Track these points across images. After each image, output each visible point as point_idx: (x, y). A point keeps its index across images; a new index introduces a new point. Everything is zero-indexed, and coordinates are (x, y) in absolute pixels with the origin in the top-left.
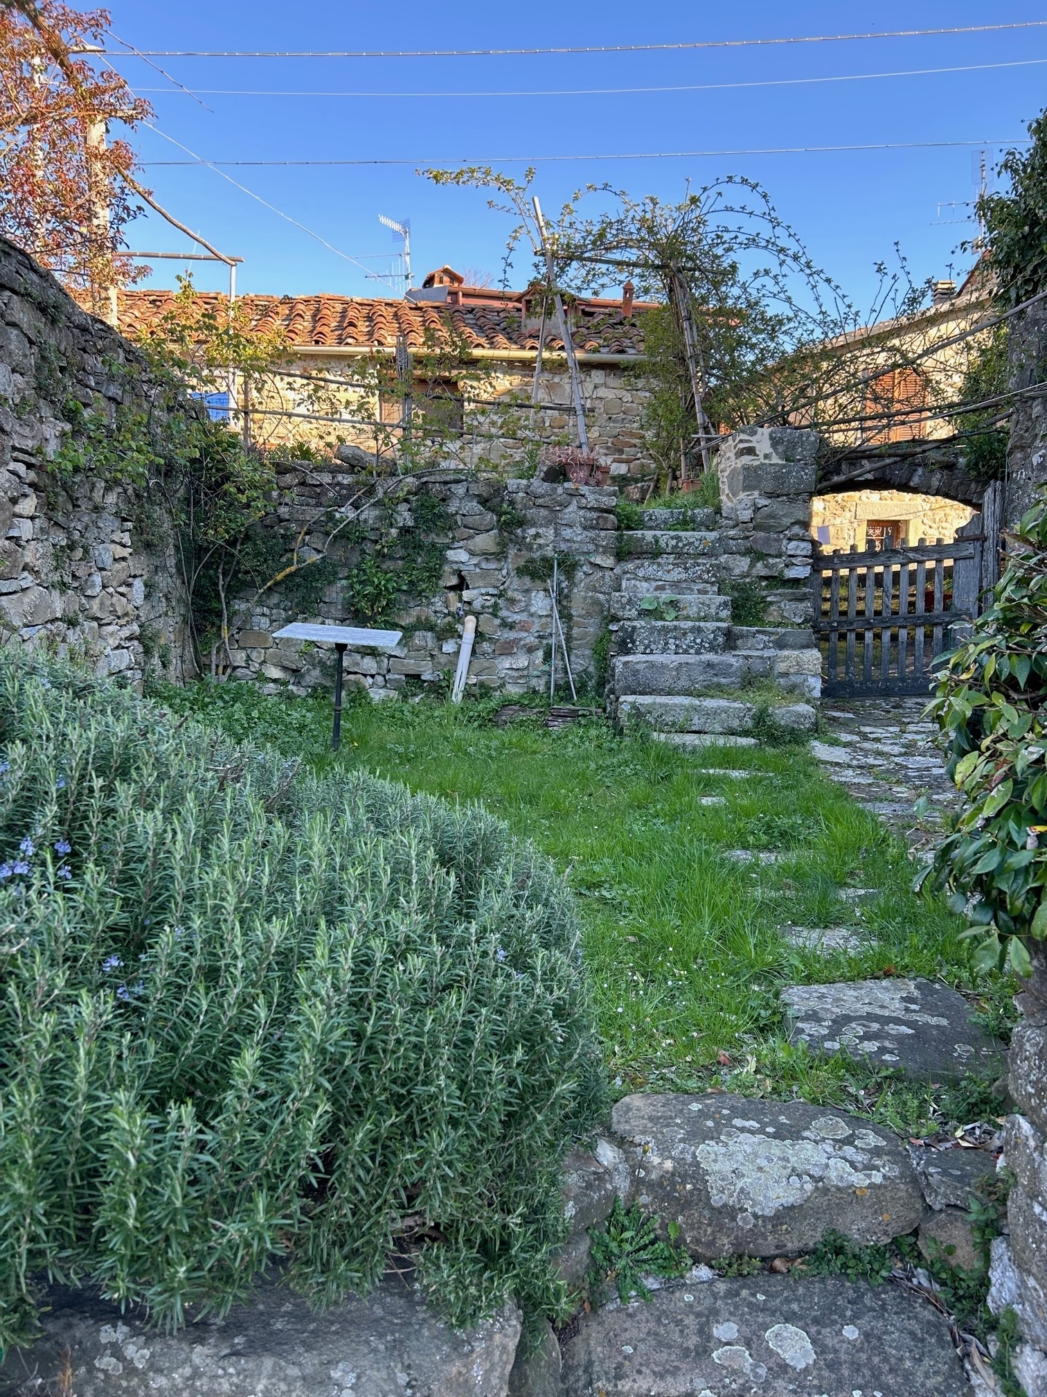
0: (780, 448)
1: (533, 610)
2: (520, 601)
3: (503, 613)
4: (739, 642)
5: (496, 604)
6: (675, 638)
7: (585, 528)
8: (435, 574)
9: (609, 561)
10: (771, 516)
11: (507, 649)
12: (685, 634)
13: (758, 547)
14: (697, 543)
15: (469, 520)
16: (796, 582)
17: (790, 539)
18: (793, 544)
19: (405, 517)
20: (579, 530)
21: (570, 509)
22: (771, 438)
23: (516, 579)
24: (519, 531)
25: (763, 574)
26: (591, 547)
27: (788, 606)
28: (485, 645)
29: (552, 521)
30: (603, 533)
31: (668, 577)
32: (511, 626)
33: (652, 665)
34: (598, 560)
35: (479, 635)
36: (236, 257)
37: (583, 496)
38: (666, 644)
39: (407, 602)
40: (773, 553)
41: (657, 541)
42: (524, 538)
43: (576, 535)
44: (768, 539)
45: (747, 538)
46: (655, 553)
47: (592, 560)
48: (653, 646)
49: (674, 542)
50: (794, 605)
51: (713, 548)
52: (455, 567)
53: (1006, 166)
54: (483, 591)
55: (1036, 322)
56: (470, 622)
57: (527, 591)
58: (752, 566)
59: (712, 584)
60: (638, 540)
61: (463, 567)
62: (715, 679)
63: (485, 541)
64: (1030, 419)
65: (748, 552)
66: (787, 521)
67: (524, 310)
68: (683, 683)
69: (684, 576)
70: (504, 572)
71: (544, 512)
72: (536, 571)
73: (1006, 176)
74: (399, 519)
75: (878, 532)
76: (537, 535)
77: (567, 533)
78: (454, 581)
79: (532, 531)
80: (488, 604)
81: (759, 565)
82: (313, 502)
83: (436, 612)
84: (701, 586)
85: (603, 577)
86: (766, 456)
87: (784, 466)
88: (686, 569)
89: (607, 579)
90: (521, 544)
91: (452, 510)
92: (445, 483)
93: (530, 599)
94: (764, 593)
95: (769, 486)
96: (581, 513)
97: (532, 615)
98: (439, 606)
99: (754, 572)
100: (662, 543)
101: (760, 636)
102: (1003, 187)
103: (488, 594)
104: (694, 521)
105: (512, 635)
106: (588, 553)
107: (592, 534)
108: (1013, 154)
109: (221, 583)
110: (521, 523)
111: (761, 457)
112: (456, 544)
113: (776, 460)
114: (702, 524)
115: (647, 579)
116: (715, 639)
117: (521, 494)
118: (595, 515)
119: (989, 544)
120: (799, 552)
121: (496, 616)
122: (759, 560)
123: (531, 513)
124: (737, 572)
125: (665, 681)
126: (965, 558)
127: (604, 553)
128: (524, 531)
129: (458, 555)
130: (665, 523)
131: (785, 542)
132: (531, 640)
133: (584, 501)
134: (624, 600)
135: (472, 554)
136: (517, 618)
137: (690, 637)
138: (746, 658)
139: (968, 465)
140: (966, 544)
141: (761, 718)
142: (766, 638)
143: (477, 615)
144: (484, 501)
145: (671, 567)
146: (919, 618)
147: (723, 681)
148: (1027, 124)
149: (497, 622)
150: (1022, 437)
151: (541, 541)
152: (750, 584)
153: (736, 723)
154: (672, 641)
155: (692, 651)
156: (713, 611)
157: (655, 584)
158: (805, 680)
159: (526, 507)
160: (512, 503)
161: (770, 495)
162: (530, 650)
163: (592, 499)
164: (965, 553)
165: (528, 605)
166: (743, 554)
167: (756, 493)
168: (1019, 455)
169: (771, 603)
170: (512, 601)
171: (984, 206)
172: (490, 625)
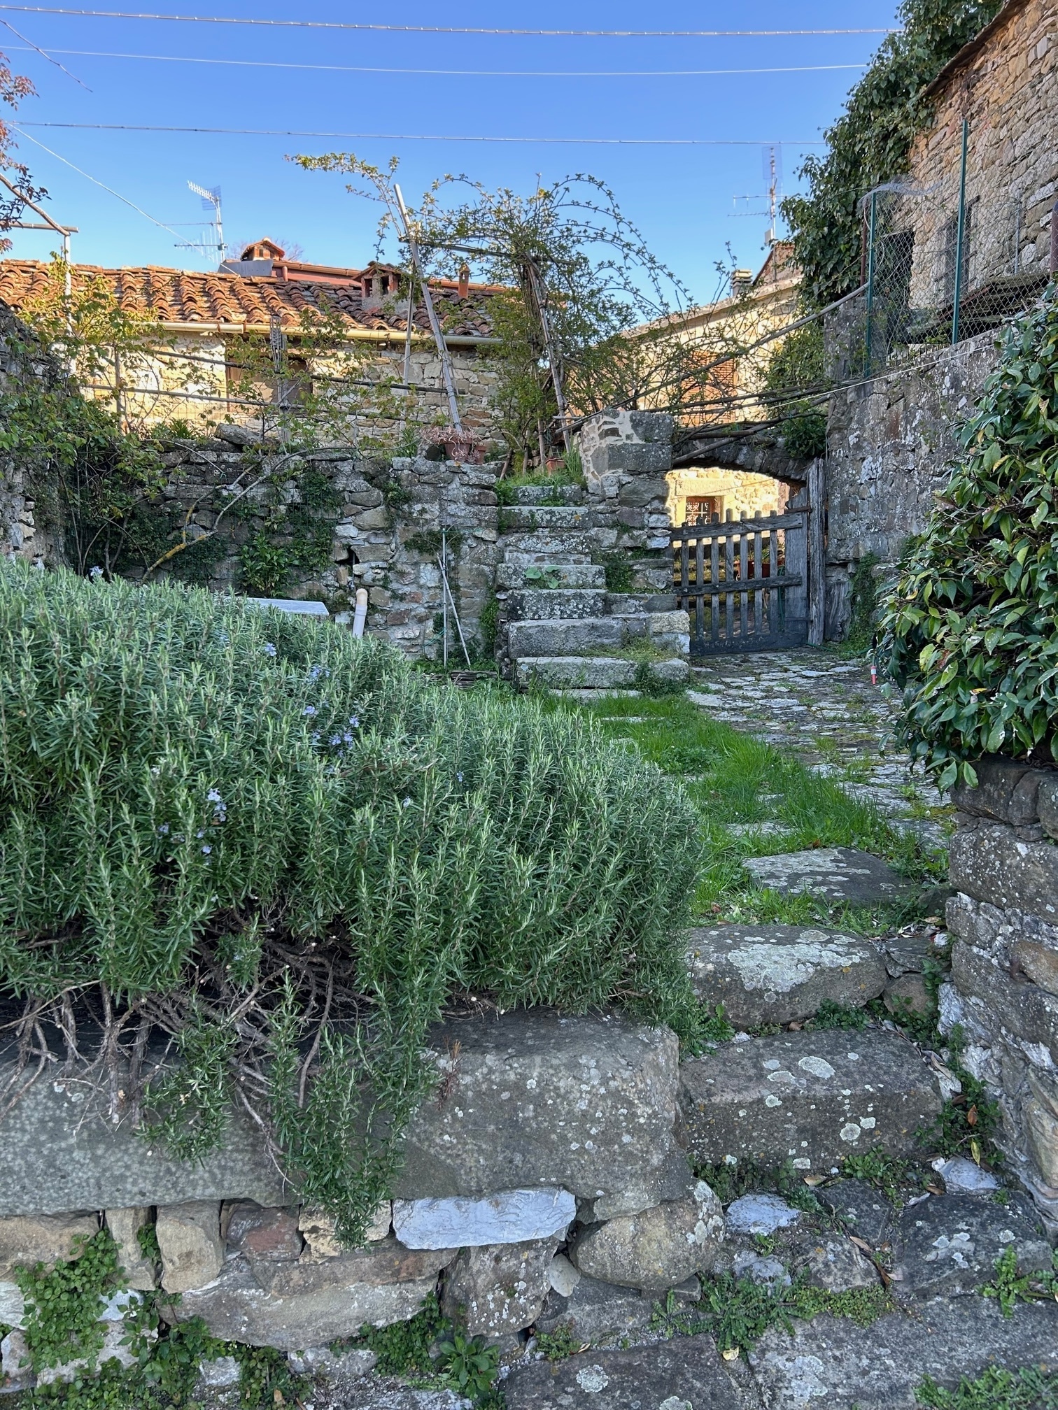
0: (640, 430)
1: (422, 582)
2: (409, 573)
3: (394, 585)
4: (614, 607)
5: (386, 577)
6: (560, 604)
7: (468, 504)
8: (325, 548)
9: (491, 535)
10: (634, 492)
11: (399, 620)
12: (568, 600)
13: (624, 520)
14: (569, 518)
15: (357, 497)
16: (657, 552)
17: (651, 513)
18: (654, 517)
19: (292, 494)
20: (463, 506)
21: (453, 485)
22: (632, 420)
23: (404, 552)
24: (406, 507)
25: (629, 544)
26: (475, 522)
27: (652, 574)
28: (378, 617)
29: (437, 497)
30: (484, 508)
31: (547, 549)
32: (402, 598)
33: (543, 629)
34: (479, 533)
35: (372, 608)
36: (70, 226)
37: (465, 473)
38: (553, 610)
39: (298, 576)
40: (638, 525)
41: (533, 516)
42: (411, 513)
43: (460, 510)
44: (633, 513)
45: (614, 512)
46: (531, 527)
47: (476, 534)
48: (541, 613)
49: (548, 517)
50: (657, 572)
51: (584, 521)
52: (345, 541)
53: (806, 170)
54: (373, 565)
55: (847, 319)
56: (362, 594)
57: (416, 564)
58: (619, 538)
59: (586, 554)
60: (516, 514)
61: (352, 542)
62: (599, 640)
63: (373, 517)
64: (845, 404)
65: (614, 525)
66: (648, 496)
67: (364, 289)
68: (572, 644)
69: (560, 548)
70: (393, 546)
71: (428, 489)
72: (425, 545)
73: (806, 179)
74: (287, 496)
75: (696, 507)
76: (423, 511)
77: (452, 508)
78: (344, 556)
79: (418, 507)
80: (379, 577)
81: (625, 537)
82: (198, 480)
83: (327, 586)
84: (576, 557)
85: (487, 550)
86: (628, 437)
87: (644, 446)
88: (562, 541)
89: (491, 552)
90: (407, 518)
91: (339, 486)
92: (332, 461)
93: (419, 572)
94: (631, 562)
95: (631, 464)
96: (464, 489)
97: (421, 587)
98: (331, 580)
99: (621, 543)
100: (538, 518)
101: (632, 601)
102: (803, 190)
103: (378, 567)
104: (562, 497)
105: (403, 606)
106: (472, 527)
107: (475, 509)
108: (811, 159)
109: (108, 562)
110: (408, 499)
111: (624, 437)
112: (345, 520)
113: (636, 440)
114: (570, 499)
115: (528, 551)
116: (595, 604)
117: (406, 472)
118: (477, 491)
119: (815, 515)
120: (659, 525)
121: (387, 588)
122: (625, 532)
123: (417, 489)
124: (606, 543)
125: (555, 643)
126: (795, 528)
127: (487, 527)
128: (410, 507)
129: (347, 531)
130: (537, 498)
131: (647, 515)
132: (422, 611)
133: (466, 478)
134: (511, 571)
135: (361, 529)
136: (407, 589)
137: (573, 603)
138: (625, 620)
139: (786, 444)
140: (795, 515)
141: (643, 672)
142: (637, 603)
143: (368, 587)
144: (370, 478)
145: (549, 539)
146: (757, 582)
147: (606, 641)
148: (823, 131)
149: (388, 594)
150: (839, 420)
151: (427, 516)
152: (619, 554)
153: (621, 678)
154: (557, 607)
155: (575, 616)
156: (590, 579)
157: (535, 555)
158: (676, 638)
159: (411, 484)
160: (397, 479)
161: (632, 473)
162: (421, 620)
163: (473, 477)
164: (795, 523)
165: (418, 577)
166: (611, 527)
167: (620, 471)
168: (837, 436)
169: (637, 571)
170: (402, 574)
171: (786, 207)
172: (382, 598)
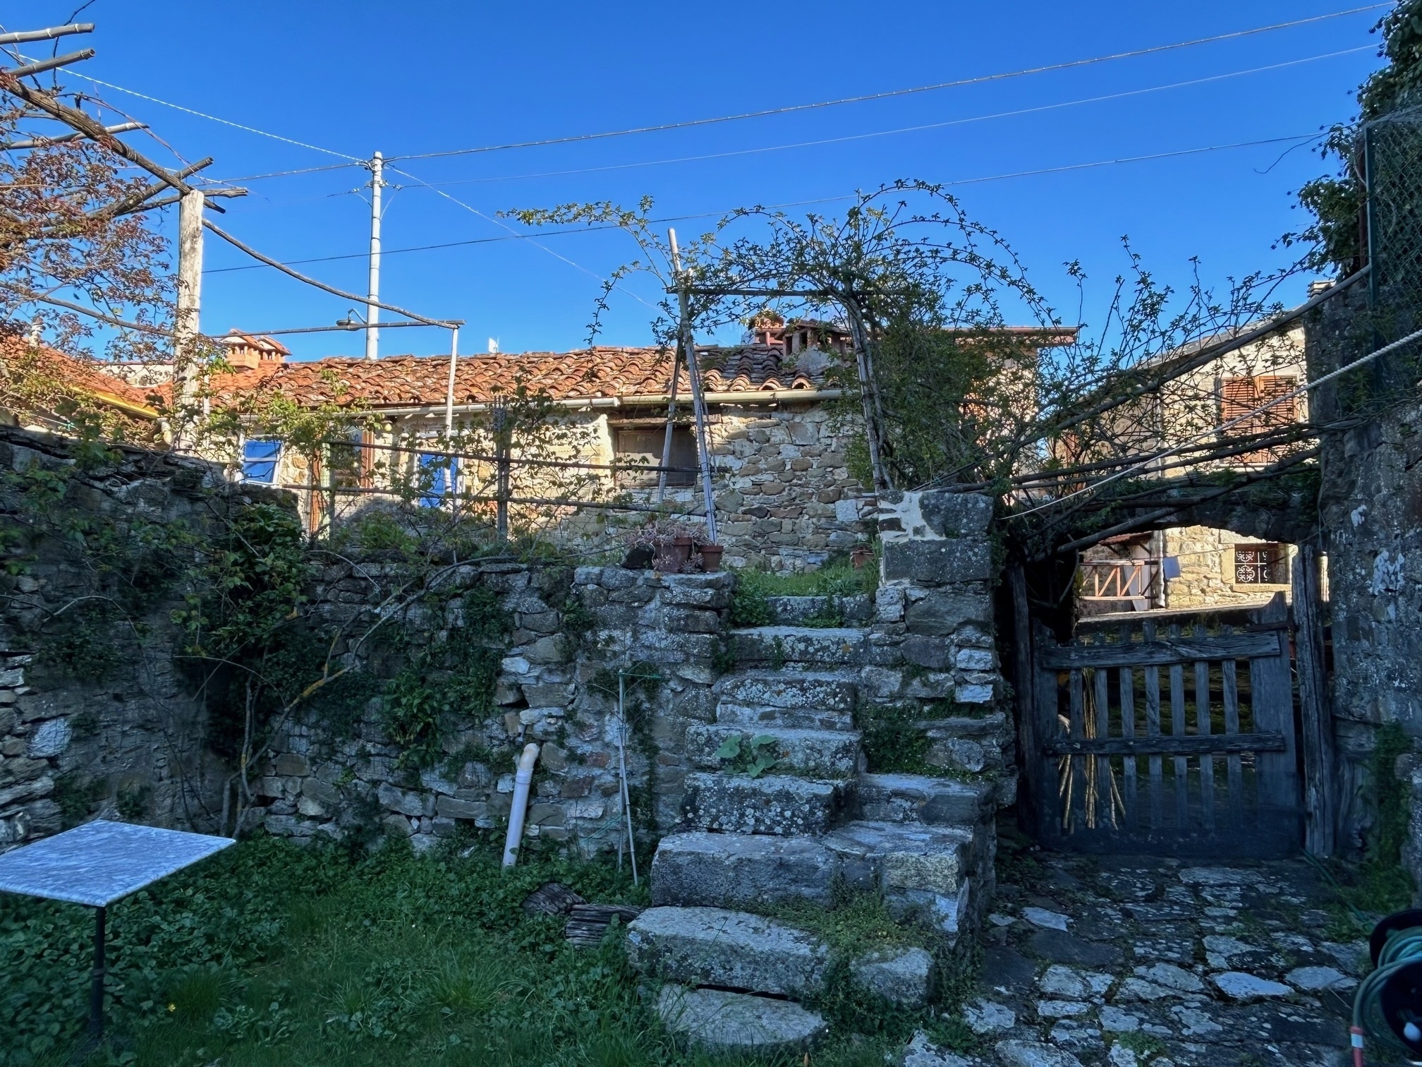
0: (937, 520)
1: (608, 738)
2: (591, 726)
3: (572, 742)
4: (867, 808)
5: (562, 730)
6: (755, 807)
7: (671, 631)
8: (488, 686)
9: (703, 676)
10: (929, 613)
11: (578, 791)
12: (768, 802)
13: (913, 658)
14: (833, 648)
15: (527, 619)
16: (972, 708)
17: (959, 647)
18: (965, 653)
19: (456, 612)
20: (663, 633)
21: (652, 605)
22: (922, 505)
23: (586, 697)
24: (588, 634)
25: (923, 695)
26: (679, 656)
27: (957, 746)
28: (549, 786)
29: (630, 620)
30: (694, 637)
31: (779, 701)
32: (581, 760)
33: (698, 859)
34: (688, 673)
35: (539, 768)
36: (457, 320)
37: (667, 588)
38: (742, 815)
39: (455, 724)
40: (935, 665)
41: (779, 645)
42: (596, 643)
43: (657, 638)
44: (926, 645)
45: (897, 644)
46: (776, 659)
47: (680, 673)
48: (723, 819)
49: (802, 646)
50: (968, 744)
51: (856, 654)
52: (512, 679)
53: (1332, 145)
54: (545, 711)
56: (531, 751)
57: (600, 714)
58: (905, 683)
59: (842, 712)
60: (754, 642)
61: (522, 681)
62: (793, 888)
63: (546, 647)
65: (896, 665)
66: (952, 621)
67: (784, 347)
68: (745, 891)
69: (800, 700)
70: (572, 687)
71: (620, 609)
72: (604, 686)
73: (1333, 155)
74: (451, 618)
75: (1250, 557)
76: (611, 640)
77: (650, 637)
78: (511, 698)
79: (603, 634)
80: (552, 729)
81: (916, 683)
82: (357, 598)
83: (491, 738)
84: (825, 715)
85: (697, 697)
86: (917, 531)
87: (943, 544)
88: (804, 690)
89: (702, 700)
90: (593, 652)
91: (508, 606)
92: (504, 573)
93: (604, 725)
94: (922, 724)
95: (923, 572)
96: (666, 610)
97: (607, 745)
98: (496, 730)
99: (909, 692)
100: (787, 647)
101: (899, 801)
103: (551, 716)
104: (840, 614)
105: (581, 772)
106: (676, 664)
107: (679, 638)
108: (1340, 129)
109: (249, 698)
110: (591, 625)
111: (910, 531)
112: (516, 650)
113: (931, 535)
114: (852, 616)
115: (748, 703)
116: (812, 812)
117: (590, 587)
118: (683, 613)
119: (1303, 635)
120: (972, 665)
121: (562, 745)
122: (914, 675)
123: (603, 610)
124: (885, 691)
125: (720, 885)
126: (1267, 656)
127: (697, 664)
128: (595, 634)
129: (516, 665)
130: (805, 615)
131: (953, 649)
132: (608, 779)
133: (668, 595)
135: (533, 662)
136: (587, 749)
137: (776, 808)
138: (841, 856)
140: (1266, 636)
141: (840, 975)
142: (907, 805)
143: (541, 743)
144: (546, 597)
145: (782, 687)
147: (806, 891)
148: (1355, 95)
149: (563, 753)
150: (1334, 484)
151: (617, 648)
152: (901, 712)
153: (800, 982)
154: (750, 811)
155: (779, 830)
156: (827, 760)
157: (760, 710)
158: (933, 902)
159: (596, 603)
160: (579, 597)
161: (927, 584)
162: (608, 793)
163: (678, 593)
164: (1266, 649)
165: (601, 732)
166: (893, 667)
167: (906, 581)
168: (1335, 509)
169: (934, 740)
170: (581, 726)
172: (555, 758)
